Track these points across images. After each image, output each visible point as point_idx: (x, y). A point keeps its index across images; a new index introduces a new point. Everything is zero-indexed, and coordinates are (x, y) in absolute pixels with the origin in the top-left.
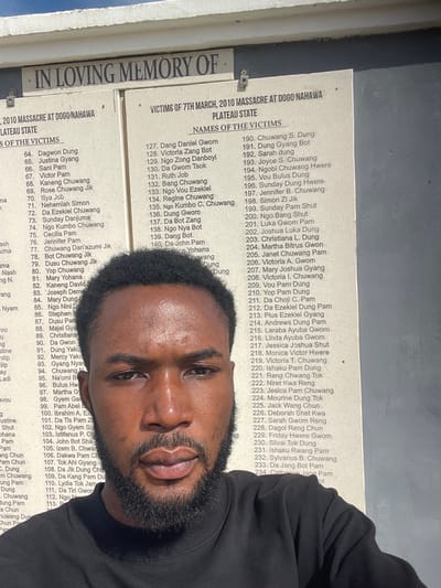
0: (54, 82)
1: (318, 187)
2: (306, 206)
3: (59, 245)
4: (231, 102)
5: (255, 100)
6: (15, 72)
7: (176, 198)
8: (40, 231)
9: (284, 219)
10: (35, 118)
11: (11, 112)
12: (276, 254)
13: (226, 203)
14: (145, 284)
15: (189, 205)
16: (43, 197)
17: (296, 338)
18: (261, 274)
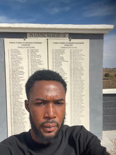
0: (34, 36)
1: (83, 59)
2: (81, 62)
3: (34, 68)
4: (68, 43)
5: (72, 43)
6: (26, 33)
7: (57, 60)
8: (30, 65)
9: (77, 65)
10: (30, 43)
11: (25, 41)
12: (75, 71)
13: (66, 61)
14: (46, 80)
15: (60, 61)
16: (31, 58)
17: (78, 86)
18: (72, 74)
